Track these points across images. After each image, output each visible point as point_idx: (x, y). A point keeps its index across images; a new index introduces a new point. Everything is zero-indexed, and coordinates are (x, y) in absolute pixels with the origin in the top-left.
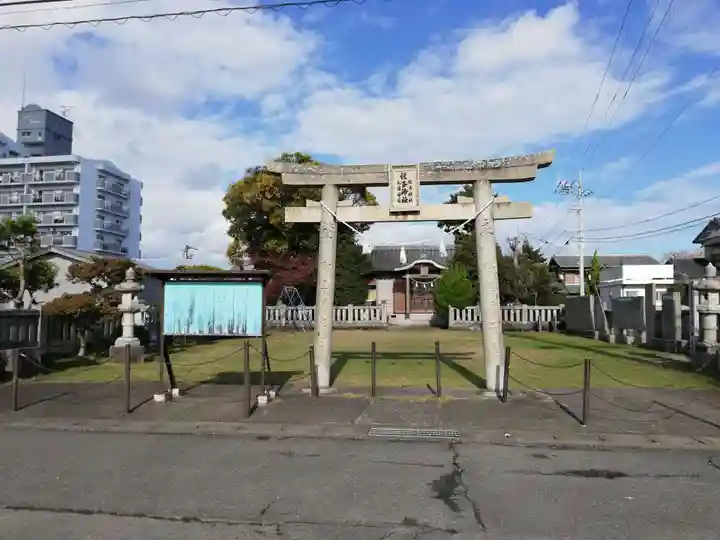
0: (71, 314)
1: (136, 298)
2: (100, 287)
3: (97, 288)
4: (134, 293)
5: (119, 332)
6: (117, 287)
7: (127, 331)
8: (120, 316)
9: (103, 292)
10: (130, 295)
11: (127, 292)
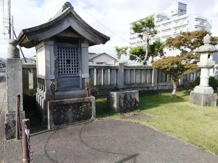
0: (165, 69)
1: (211, 57)
2: (186, 52)
3: (184, 52)
4: (210, 53)
5: (197, 82)
6: (197, 50)
7: (204, 81)
8: (199, 70)
9: (187, 54)
10: (207, 55)
11: (204, 52)
